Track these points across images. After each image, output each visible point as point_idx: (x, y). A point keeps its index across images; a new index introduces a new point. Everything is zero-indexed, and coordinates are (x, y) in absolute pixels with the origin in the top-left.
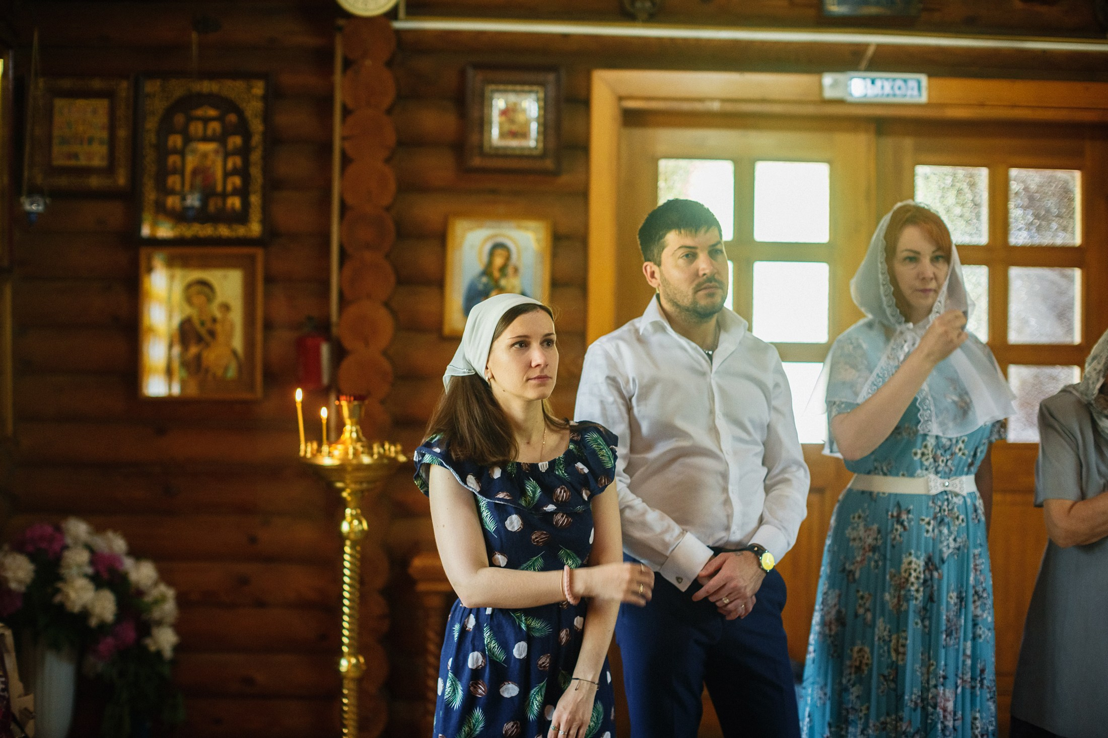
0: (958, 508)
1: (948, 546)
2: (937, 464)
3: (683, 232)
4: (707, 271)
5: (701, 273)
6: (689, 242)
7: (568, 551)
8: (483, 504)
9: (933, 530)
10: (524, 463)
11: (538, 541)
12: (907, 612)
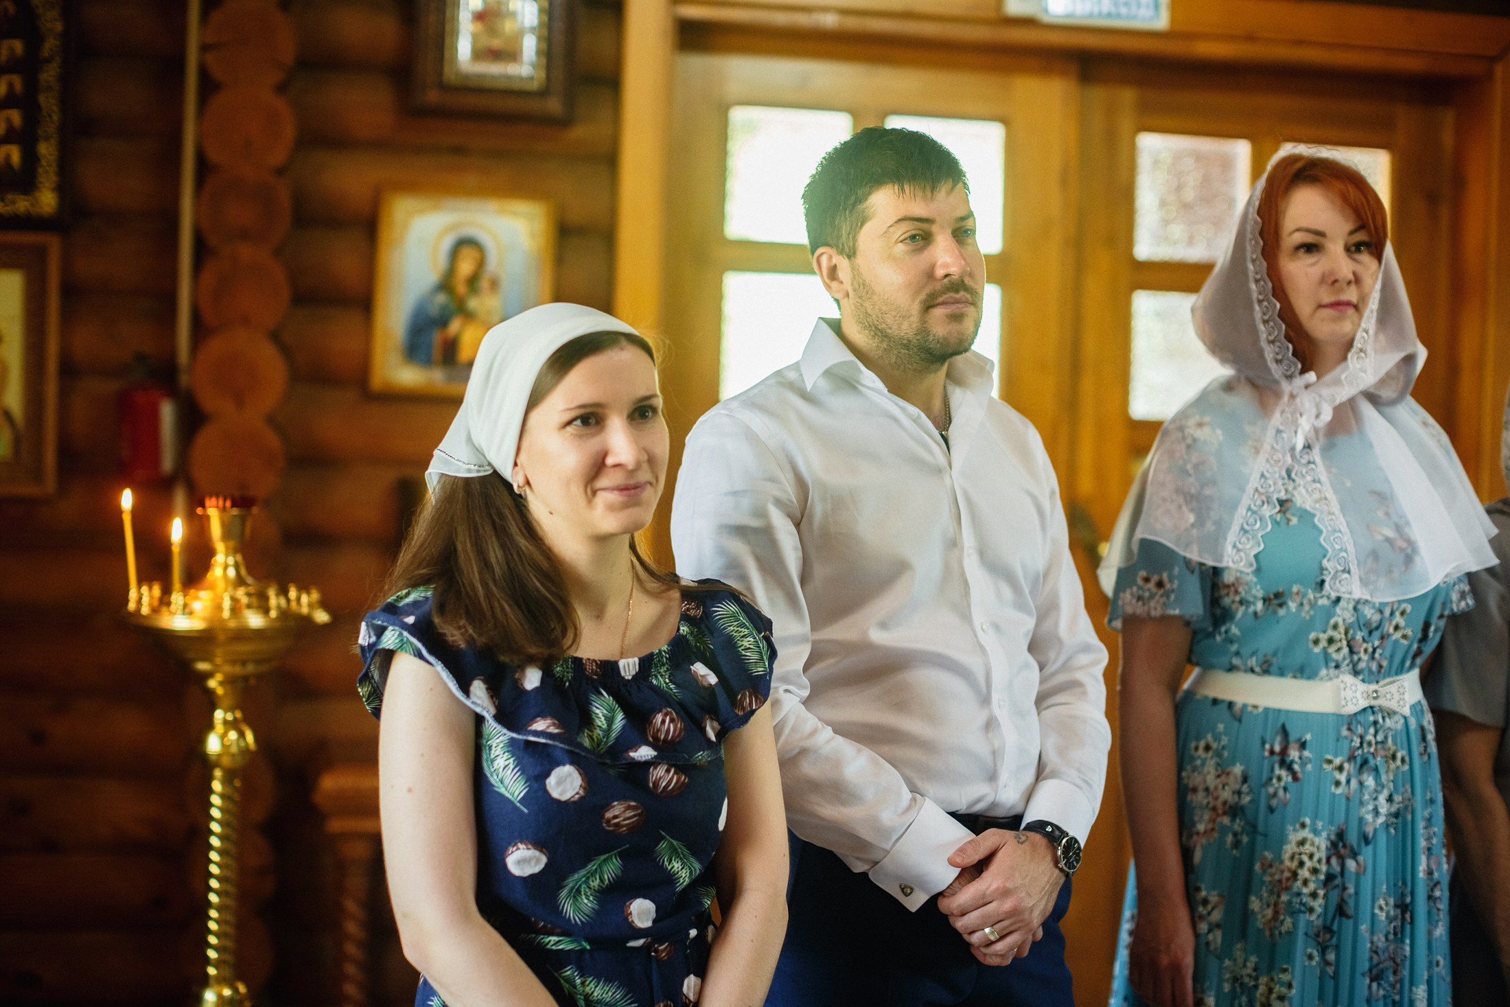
0: (1394, 737)
1: (1376, 812)
2: (1356, 658)
3: (907, 188)
4: (954, 270)
5: (940, 272)
6: (919, 209)
7: (675, 843)
8: (498, 741)
9: (1348, 782)
10: (589, 659)
11: (619, 823)
12: (1291, 934)
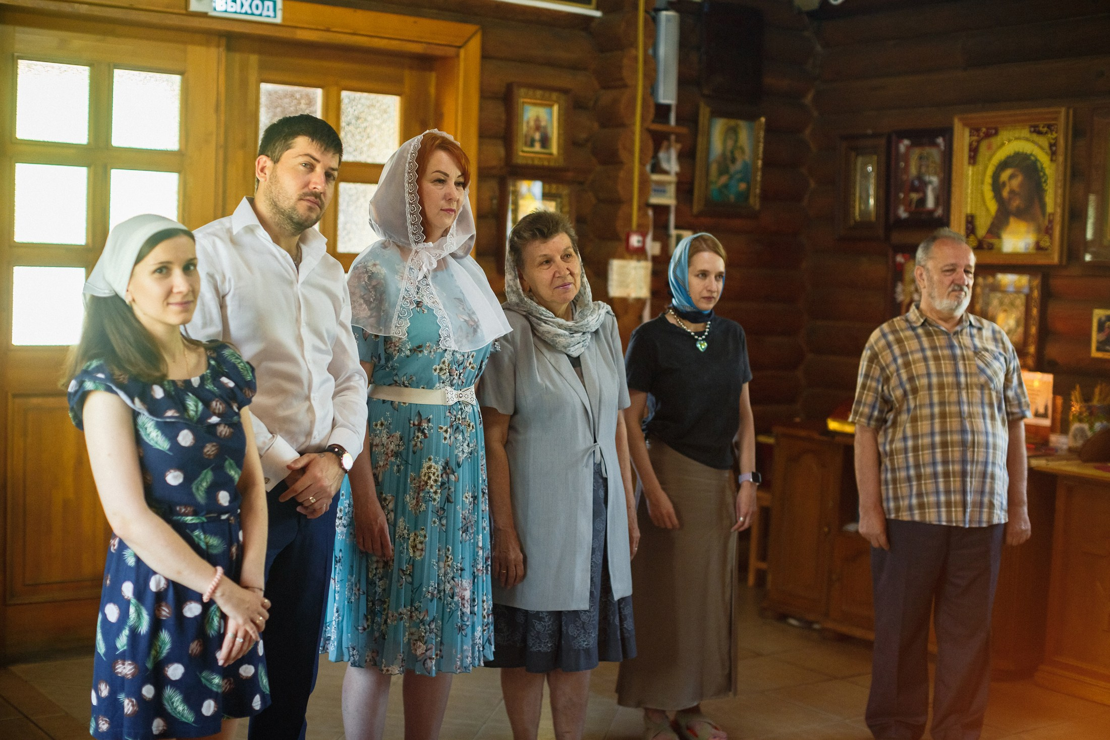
1: (463, 452)
2: (452, 378)
7: (231, 461)
9: (450, 437)
10: (177, 380)
11: (209, 454)
